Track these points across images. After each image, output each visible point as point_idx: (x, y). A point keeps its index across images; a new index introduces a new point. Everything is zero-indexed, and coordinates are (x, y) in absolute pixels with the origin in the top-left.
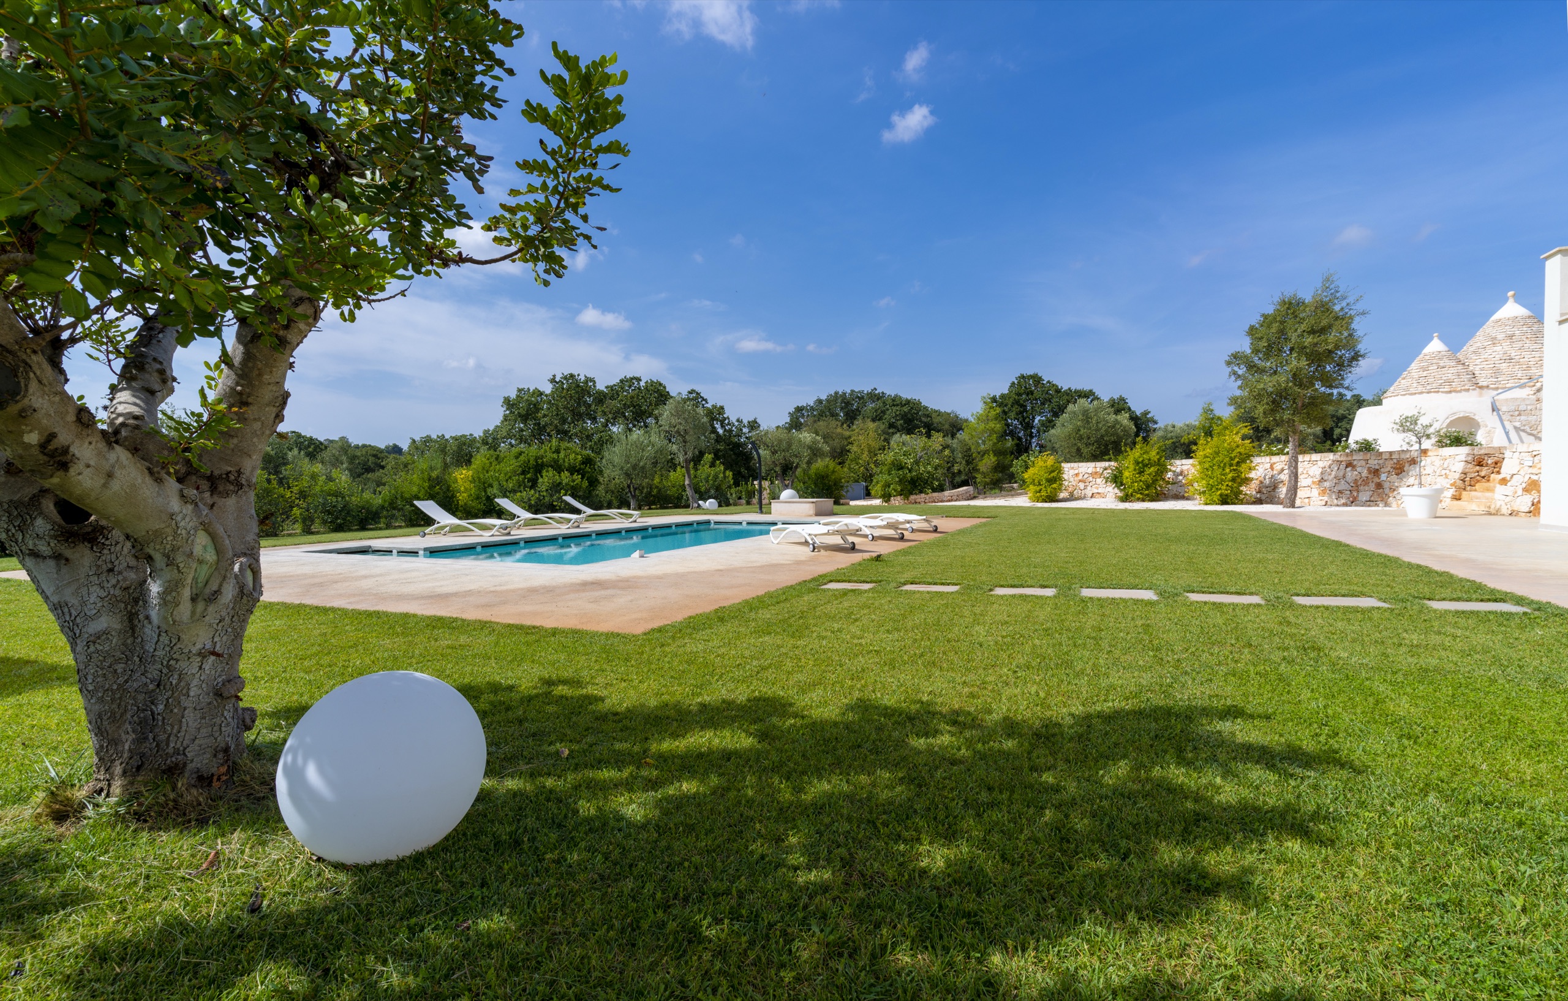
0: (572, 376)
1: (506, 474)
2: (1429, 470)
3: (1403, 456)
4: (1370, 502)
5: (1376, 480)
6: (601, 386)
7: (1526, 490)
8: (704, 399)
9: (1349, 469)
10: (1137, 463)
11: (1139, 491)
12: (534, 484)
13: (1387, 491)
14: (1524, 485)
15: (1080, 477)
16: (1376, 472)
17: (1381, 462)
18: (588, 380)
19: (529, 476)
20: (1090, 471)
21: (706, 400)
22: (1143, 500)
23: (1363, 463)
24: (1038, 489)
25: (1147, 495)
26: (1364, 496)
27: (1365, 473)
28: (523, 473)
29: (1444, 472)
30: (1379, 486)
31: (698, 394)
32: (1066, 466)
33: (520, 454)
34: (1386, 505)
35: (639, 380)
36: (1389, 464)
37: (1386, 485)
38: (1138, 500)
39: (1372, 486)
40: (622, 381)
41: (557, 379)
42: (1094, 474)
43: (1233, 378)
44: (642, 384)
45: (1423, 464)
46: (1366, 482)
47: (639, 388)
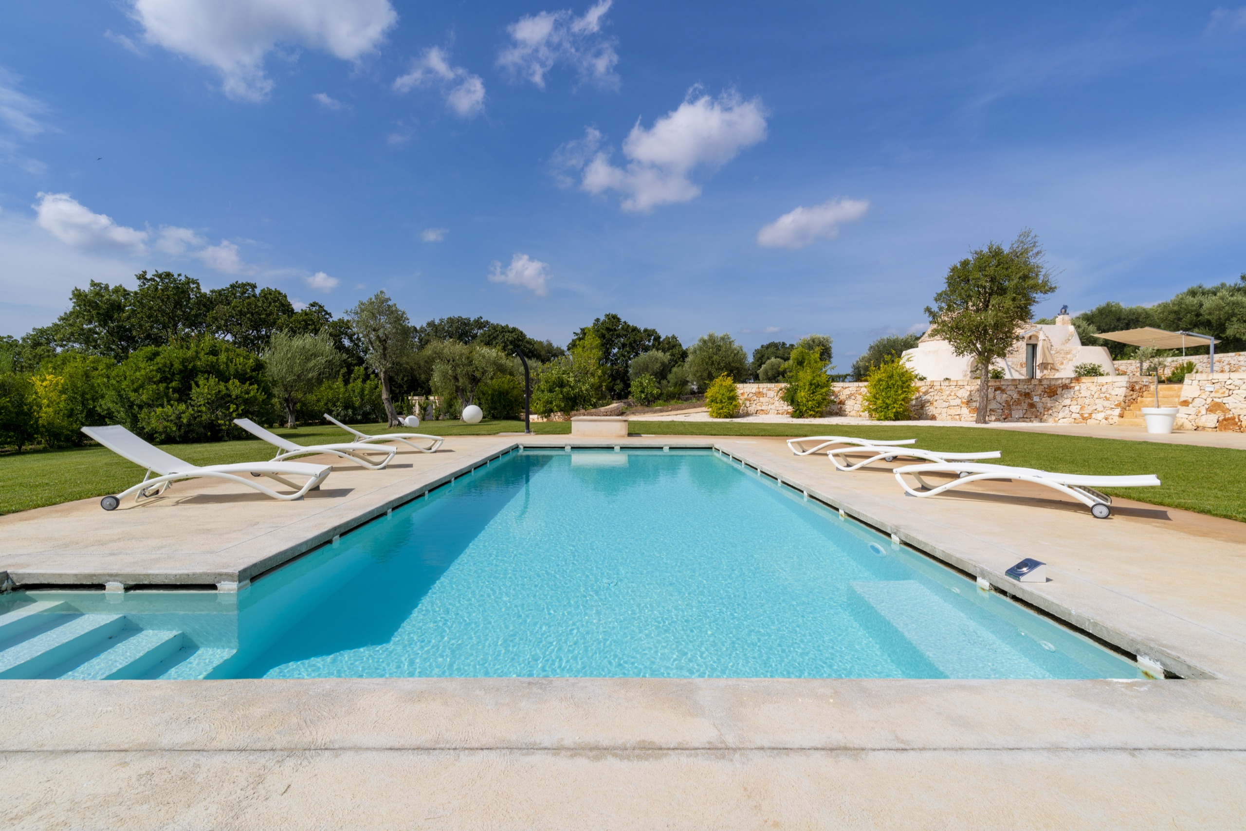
0: (168, 275)
1: (133, 382)
2: (1084, 393)
3: (1053, 383)
4: (1023, 419)
5: (1028, 401)
6: (205, 289)
7: (1210, 410)
8: (327, 313)
9: (998, 392)
10: (811, 384)
11: (812, 409)
12: (184, 394)
13: (1041, 410)
14: (1207, 407)
15: (746, 396)
16: (1027, 395)
17: (1030, 387)
18: (189, 281)
19: (174, 384)
20: (754, 391)
21: (330, 314)
22: (814, 416)
23: (1013, 388)
24: (721, 406)
25: (817, 412)
26: (1016, 414)
27: (1015, 396)
28: (164, 379)
29: (1102, 395)
30: (1032, 406)
31: (320, 306)
32: (739, 386)
33: (156, 354)
34: (1041, 421)
35: (254, 287)
36: (1039, 390)
37: (1040, 405)
38: (811, 416)
39: (1025, 406)
40: (232, 286)
41: (148, 276)
42: (759, 394)
43: (927, 314)
44: (258, 291)
45: (1077, 388)
46: (1018, 403)
47: (254, 296)
